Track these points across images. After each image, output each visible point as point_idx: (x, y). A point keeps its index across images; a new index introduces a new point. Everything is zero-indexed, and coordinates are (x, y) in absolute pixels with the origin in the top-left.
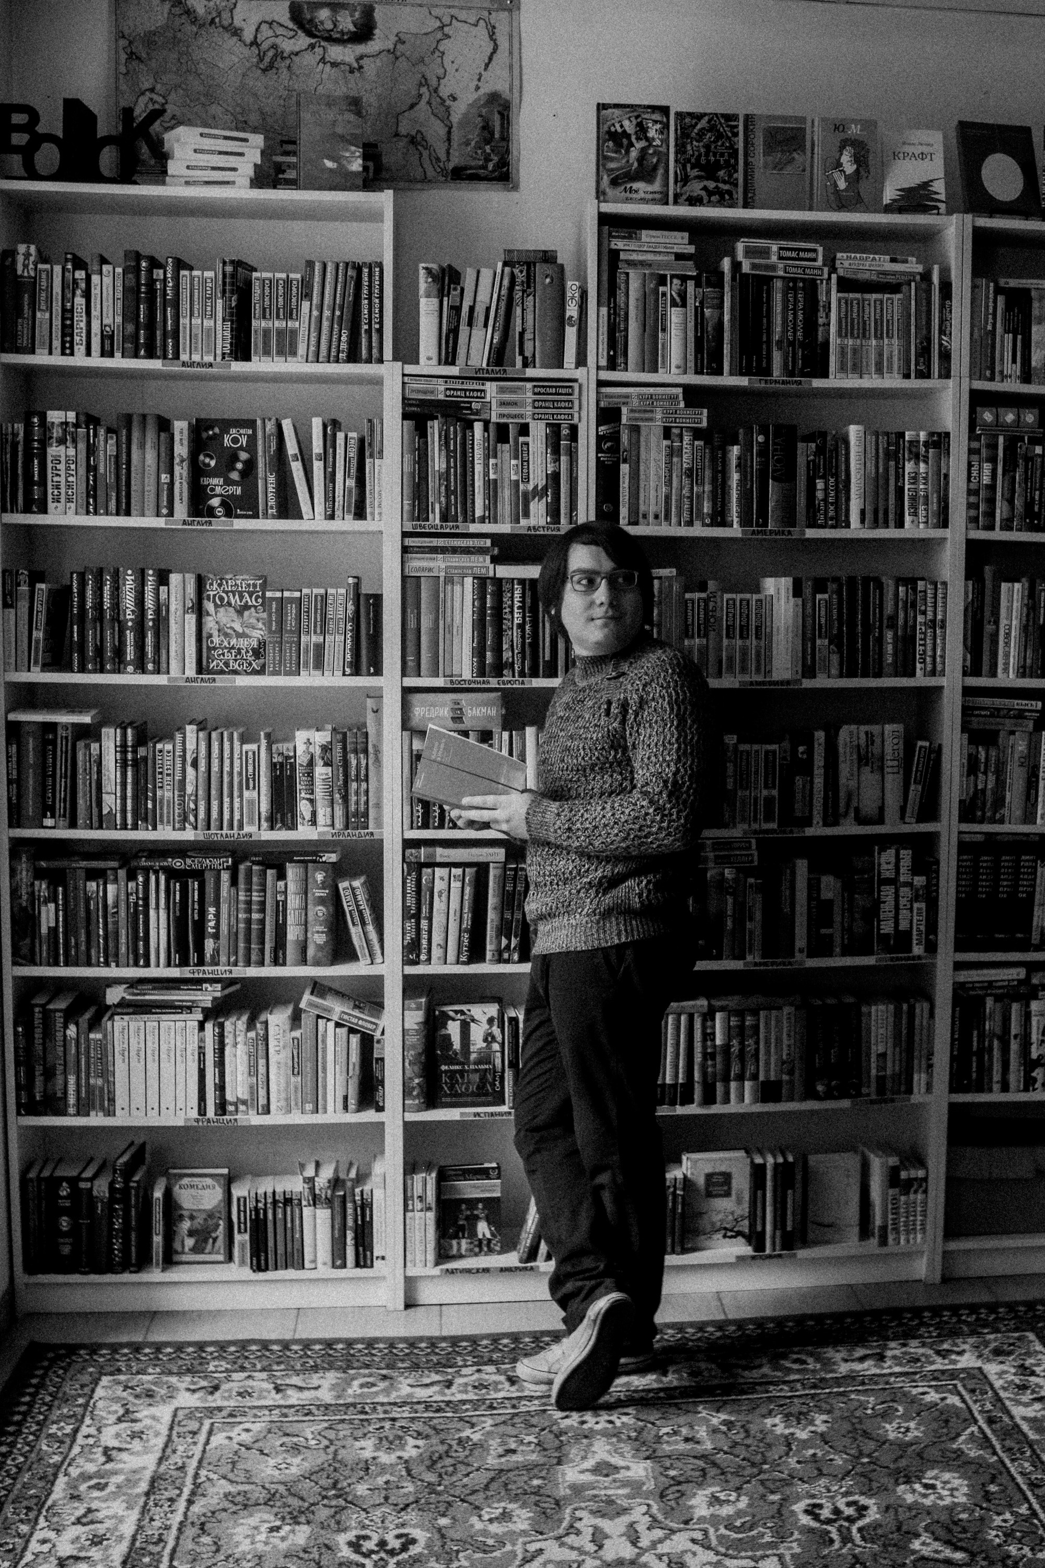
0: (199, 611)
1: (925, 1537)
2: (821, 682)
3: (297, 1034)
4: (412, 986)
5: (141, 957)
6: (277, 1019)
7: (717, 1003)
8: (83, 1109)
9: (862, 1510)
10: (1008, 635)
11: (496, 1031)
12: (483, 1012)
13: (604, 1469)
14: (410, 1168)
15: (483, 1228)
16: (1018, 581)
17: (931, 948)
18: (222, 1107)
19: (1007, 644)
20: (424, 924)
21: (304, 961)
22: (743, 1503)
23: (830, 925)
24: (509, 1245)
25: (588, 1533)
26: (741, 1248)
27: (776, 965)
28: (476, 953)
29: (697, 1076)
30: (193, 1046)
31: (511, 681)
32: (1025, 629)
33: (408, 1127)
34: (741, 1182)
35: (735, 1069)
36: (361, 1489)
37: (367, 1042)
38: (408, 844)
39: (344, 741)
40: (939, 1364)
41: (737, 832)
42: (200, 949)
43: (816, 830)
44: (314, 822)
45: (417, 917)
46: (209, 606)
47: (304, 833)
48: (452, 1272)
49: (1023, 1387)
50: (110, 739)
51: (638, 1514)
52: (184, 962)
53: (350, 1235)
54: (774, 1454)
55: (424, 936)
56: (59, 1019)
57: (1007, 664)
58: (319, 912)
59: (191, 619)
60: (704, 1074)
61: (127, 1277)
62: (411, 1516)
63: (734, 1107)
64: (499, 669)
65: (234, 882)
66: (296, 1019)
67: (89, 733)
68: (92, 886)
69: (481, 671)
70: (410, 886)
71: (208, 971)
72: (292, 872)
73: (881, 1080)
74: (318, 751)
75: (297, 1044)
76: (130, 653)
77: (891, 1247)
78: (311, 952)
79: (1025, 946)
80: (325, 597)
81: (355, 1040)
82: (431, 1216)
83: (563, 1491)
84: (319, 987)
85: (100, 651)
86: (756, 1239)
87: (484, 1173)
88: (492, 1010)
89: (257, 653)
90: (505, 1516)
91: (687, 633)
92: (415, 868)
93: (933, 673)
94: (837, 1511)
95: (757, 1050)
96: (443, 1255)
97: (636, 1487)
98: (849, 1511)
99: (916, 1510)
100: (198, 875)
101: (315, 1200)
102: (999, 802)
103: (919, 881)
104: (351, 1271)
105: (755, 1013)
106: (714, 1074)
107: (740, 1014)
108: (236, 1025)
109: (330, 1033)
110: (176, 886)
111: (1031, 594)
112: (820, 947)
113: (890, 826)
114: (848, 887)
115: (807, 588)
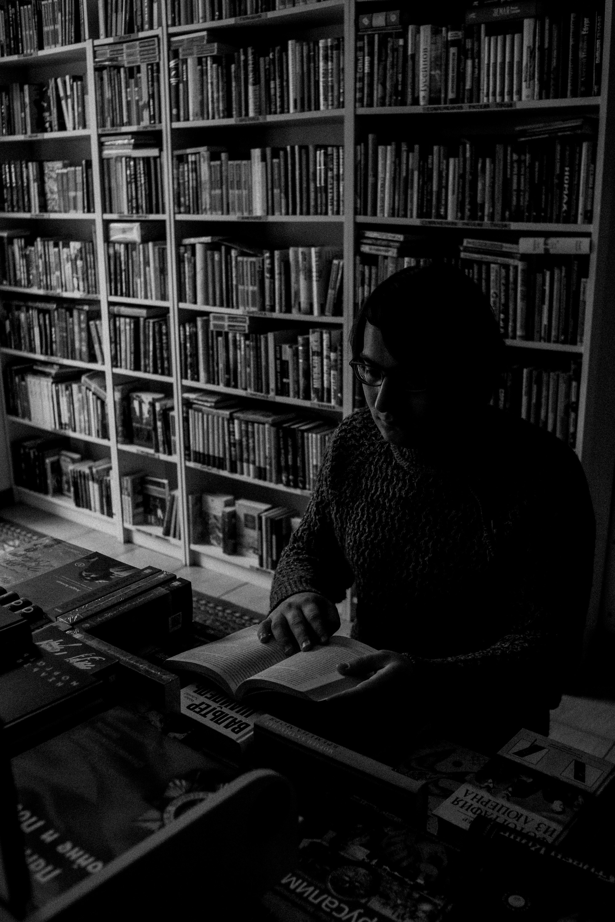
0: (37, 179)
2: (277, 218)
3: (81, 395)
4: (118, 380)
5: (33, 348)
6: (75, 387)
7: (235, 413)
8: (23, 417)
10: (383, 185)
11: (151, 409)
12: (147, 398)
14: (121, 474)
15: (160, 513)
16: (390, 145)
17: (341, 402)
18: (61, 425)
19: (383, 192)
20: (118, 347)
21: (82, 359)
23: (288, 378)
27: (260, 396)
28: (137, 366)
30: (51, 396)
31: (143, 215)
32: (394, 180)
35: (245, 455)
37: (103, 404)
38: (110, 304)
41: (239, 312)
42: (52, 348)
43: (277, 314)
44: (78, 288)
45: (115, 343)
47: (76, 294)
48: (140, 532)
50: (16, 244)
52: (46, 354)
53: (105, 501)
55: (118, 354)
56: (14, 374)
57: (383, 206)
58: (84, 335)
60: (230, 455)
63: (244, 478)
64: (138, 208)
65: (59, 316)
66: (82, 389)
67: (9, 242)
68: (17, 313)
69: (131, 211)
70: (112, 326)
71: (53, 359)
72: (75, 313)
74: (78, 254)
75: (82, 401)
76: (21, 203)
78: (83, 355)
80: (75, 171)
82: (130, 499)
84: (87, 373)
86: (261, 558)
87: (159, 484)
92: (113, 317)
93: (338, 213)
95: (254, 447)
96: (136, 522)
100: (47, 311)
101: (93, 479)
103: (333, 356)
104: (106, 518)
106: (236, 455)
108: (62, 387)
109: (91, 397)
110: (41, 316)
111: (398, 154)
112: (282, 390)
113: (316, 316)
114: (296, 354)
115: (268, 154)
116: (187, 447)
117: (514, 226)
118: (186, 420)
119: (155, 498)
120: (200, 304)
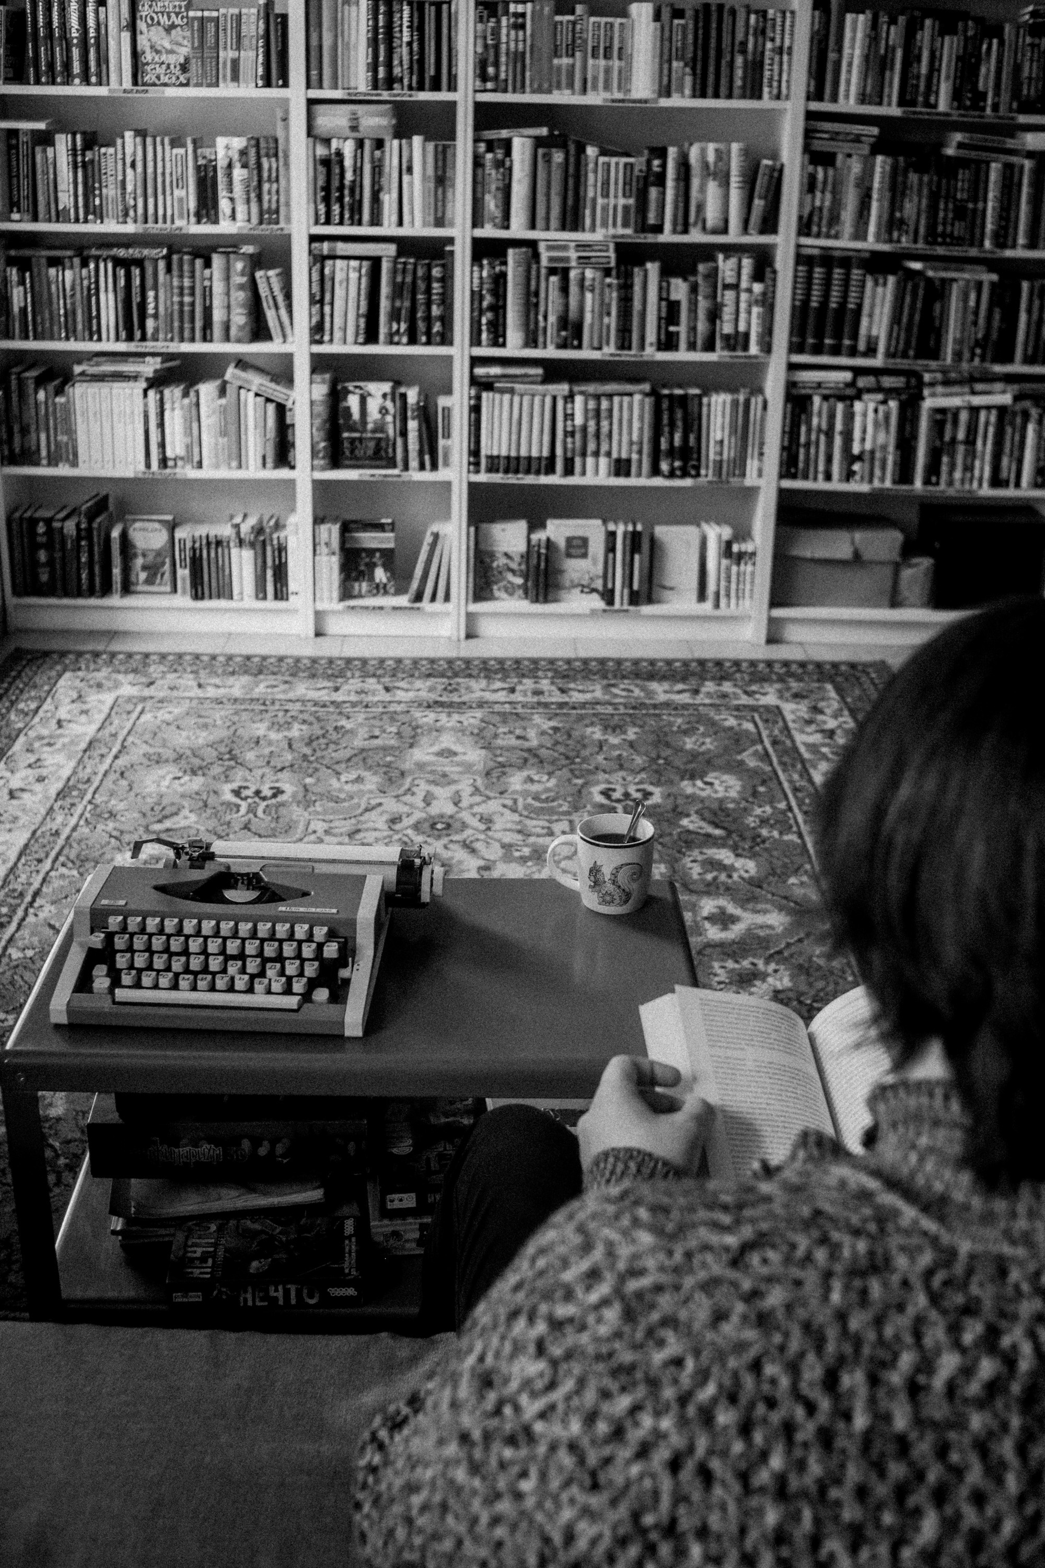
0: (132, 27)
1: (694, 817)
2: (675, 101)
3: (223, 401)
4: (319, 364)
5: (94, 333)
6: (207, 390)
7: (576, 389)
8: (53, 461)
9: (647, 795)
10: (850, 64)
11: (389, 404)
12: (378, 389)
13: (447, 753)
14: (318, 520)
15: (380, 575)
16: (863, 12)
17: (767, 348)
18: (164, 462)
19: (849, 72)
20: (327, 309)
21: (227, 338)
22: (552, 783)
23: (677, 324)
24: (399, 591)
25: (420, 795)
26: (597, 603)
27: (628, 355)
28: (371, 336)
29: (559, 451)
30: (139, 410)
31: (400, 94)
32: (866, 58)
33: (321, 489)
34: (597, 546)
35: (591, 446)
36: (250, 756)
37: (281, 410)
38: (313, 238)
39: (257, 145)
40: (745, 700)
41: (598, 236)
42: (143, 327)
43: (667, 236)
44: (233, 217)
45: (321, 302)
46: (141, 25)
47: (225, 227)
48: (353, 608)
49: (809, 722)
50: (62, 142)
51: (465, 787)
52: (130, 338)
53: (269, 573)
54: (586, 753)
55: (327, 319)
56: (31, 386)
57: (847, 90)
58: (240, 296)
59: (126, 36)
60: (565, 449)
61: (93, 601)
62: (285, 775)
63: (589, 480)
64: (390, 82)
65: (169, 270)
66: (222, 392)
67: (45, 139)
68: (52, 271)
69: (375, 86)
70: (316, 276)
71: (149, 346)
72: (217, 261)
73: (719, 464)
74: (236, 157)
75: (224, 410)
76: (76, 68)
77: (723, 610)
78: (233, 331)
79: (853, 352)
80: (239, 16)
81: (271, 408)
82: (335, 561)
83: (407, 766)
84: (242, 363)
85: (51, 65)
86: (608, 596)
87: (381, 527)
88: (386, 387)
89: (184, 68)
90: (359, 780)
91: (556, 53)
92: (319, 260)
93: (778, 97)
94: (627, 795)
95: (611, 432)
96: (346, 594)
97: (468, 768)
98: (638, 795)
99: (692, 798)
100: (140, 263)
101: (241, 543)
102: (835, 219)
103: (758, 288)
104: (270, 603)
105: (610, 396)
106: (573, 450)
107: (598, 397)
108: (173, 393)
109: (250, 403)
110: (122, 272)
111: (874, 25)
112: (668, 343)
113: (734, 236)
114: (694, 289)
115: (666, 14)
116: (475, 452)
117: (1022, 119)
118: (476, 409)
119: (371, 552)
120: (518, 229)
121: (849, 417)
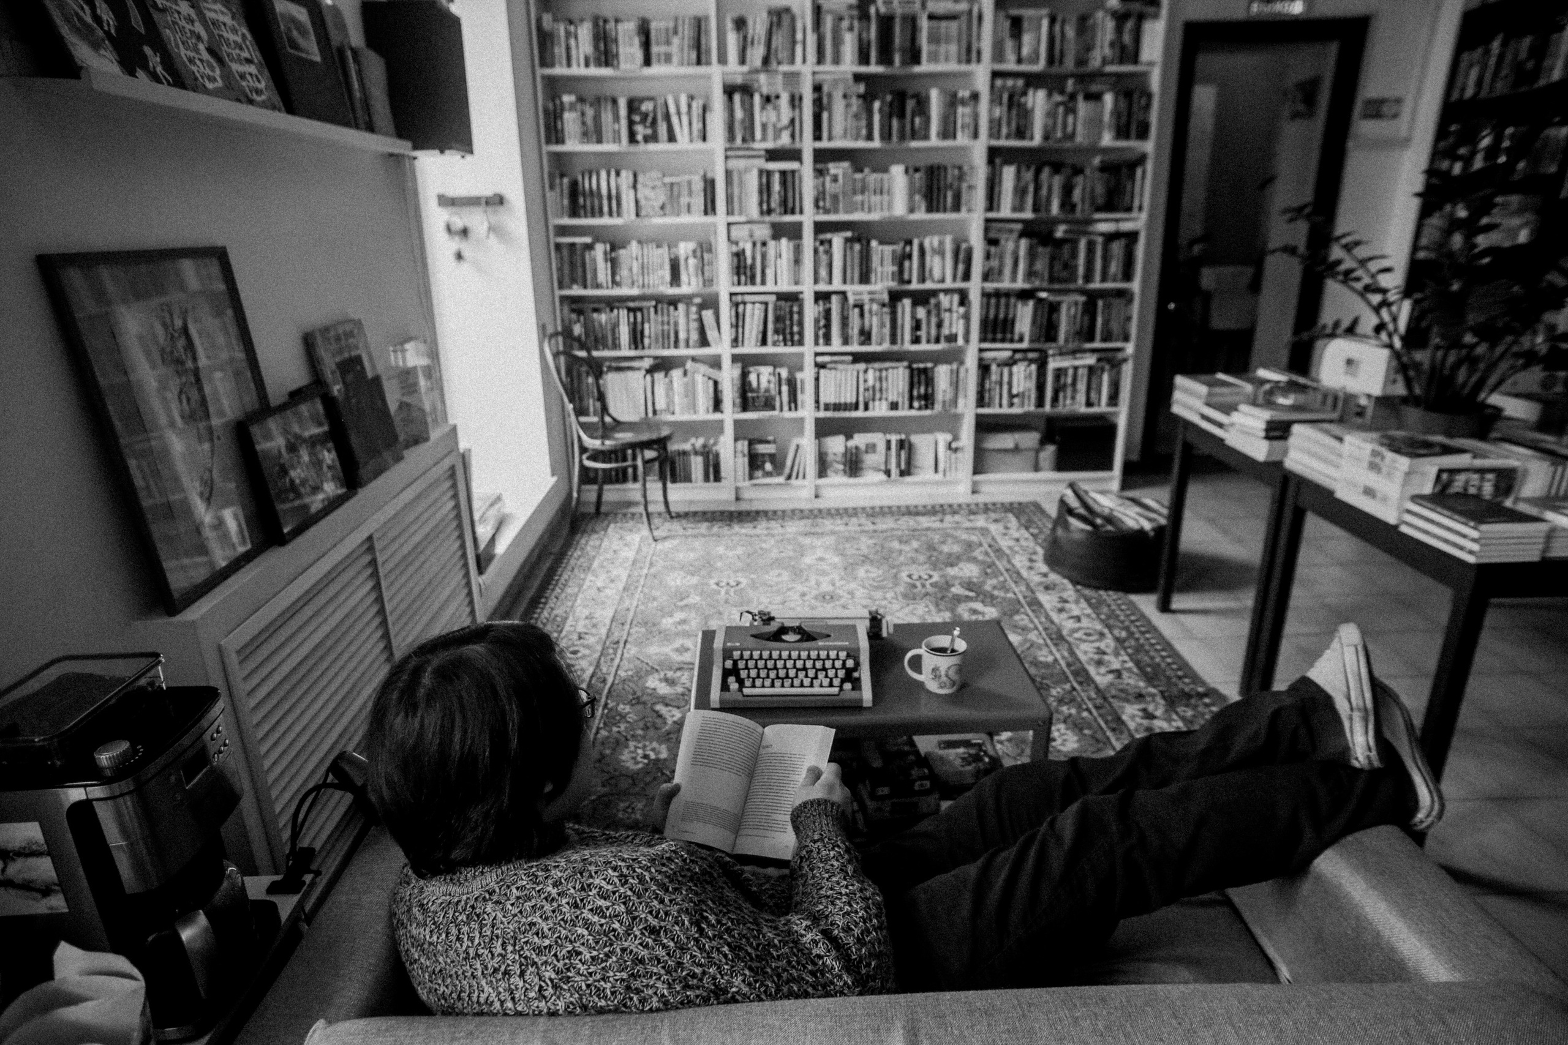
0: (635, 187)
1: (957, 587)
2: (917, 216)
3: (686, 379)
4: (735, 358)
5: (616, 346)
6: (676, 374)
7: (870, 366)
9: (931, 577)
10: (1006, 190)
11: (772, 378)
12: (766, 371)
14: (736, 440)
15: (768, 467)
16: (1013, 165)
17: (967, 340)
18: (655, 412)
19: (1006, 196)
20: (740, 330)
21: (687, 346)
22: (880, 572)
23: (921, 330)
24: (779, 474)
25: (814, 582)
26: (882, 477)
27: (895, 348)
28: (764, 342)
29: (861, 399)
30: (642, 386)
31: (775, 218)
32: (1014, 188)
33: (737, 423)
34: (881, 447)
35: (878, 396)
36: (719, 564)
37: (716, 383)
38: (732, 294)
39: (701, 247)
40: (968, 524)
41: (879, 287)
42: (642, 342)
43: (915, 286)
44: (689, 284)
45: (737, 326)
46: (639, 186)
47: (684, 289)
48: (755, 485)
49: (1005, 534)
50: (600, 249)
51: (836, 577)
52: (636, 348)
53: (711, 470)
55: (740, 336)
56: (584, 375)
57: (1005, 206)
58: (694, 325)
59: (632, 192)
60: (864, 398)
61: (618, 486)
62: (740, 574)
63: (877, 413)
64: (769, 211)
65: (656, 312)
66: (685, 374)
67: (589, 247)
68: (595, 315)
69: (762, 213)
70: (733, 313)
71: (646, 352)
72: (681, 307)
73: (944, 402)
74: (690, 253)
75: (686, 385)
76: (606, 209)
77: (948, 478)
78: (691, 343)
79: (1012, 341)
80: (691, 180)
81: (711, 383)
82: (746, 460)
83: (803, 566)
84: (694, 359)
85: (593, 209)
86: (888, 473)
87: (768, 442)
88: (770, 369)
89: (662, 208)
90: (779, 575)
91: (855, 193)
92: (735, 305)
93: (970, 211)
94: (920, 577)
95: (887, 388)
96: (751, 477)
97: (835, 566)
98: (925, 577)
99: (954, 577)
100: (640, 309)
101: (696, 453)
102: (1000, 272)
103: (962, 310)
104: (712, 484)
105: (887, 369)
106: (868, 398)
107: (880, 370)
108: (659, 376)
109: (699, 379)
110: (631, 315)
111: (1018, 172)
112: (916, 340)
113: (949, 284)
114: (929, 313)
115: (911, 171)
116: (817, 402)
117: (1098, 216)
118: (817, 379)
119: (763, 455)
120: (837, 285)
121: (1011, 374)
